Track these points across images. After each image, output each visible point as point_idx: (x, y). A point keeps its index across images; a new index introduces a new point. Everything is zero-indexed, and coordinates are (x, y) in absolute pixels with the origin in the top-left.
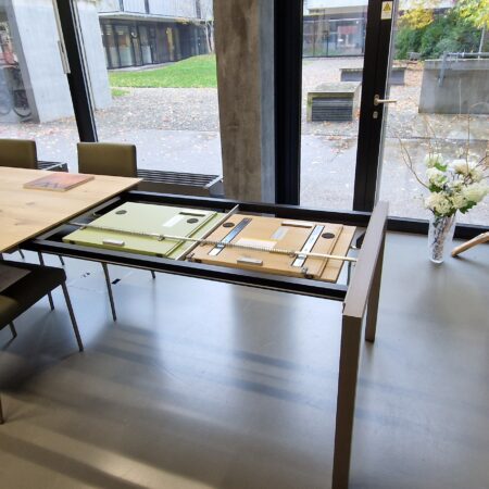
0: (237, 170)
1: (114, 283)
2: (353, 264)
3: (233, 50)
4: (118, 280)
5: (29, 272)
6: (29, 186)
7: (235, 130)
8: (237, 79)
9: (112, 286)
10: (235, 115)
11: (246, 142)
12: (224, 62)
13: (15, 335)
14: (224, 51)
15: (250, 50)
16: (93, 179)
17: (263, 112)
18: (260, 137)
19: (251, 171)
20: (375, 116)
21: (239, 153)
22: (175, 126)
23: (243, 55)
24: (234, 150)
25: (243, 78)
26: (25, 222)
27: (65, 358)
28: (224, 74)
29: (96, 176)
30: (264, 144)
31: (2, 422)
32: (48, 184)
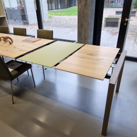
0: (81, 39)
1: (45, 69)
2: (114, 68)
4: (46, 69)
5: (22, 64)
6: (24, 41)
7: (82, 27)
8: (83, 12)
9: (44, 70)
10: (82, 23)
11: (85, 31)
12: (80, 7)
13: (18, 81)
14: (80, 3)
15: (88, 3)
16: (41, 40)
17: (90, 22)
18: (89, 30)
19: (86, 40)
20: (125, 24)
21: (83, 34)
22: (65, 27)
23: (86, 4)
24: (81, 33)
25: (85, 12)
26: (21, 50)
27: (30, 88)
28: (80, 10)
29: (42, 39)
30: (90, 32)
31: (13, 104)
32: (28, 40)
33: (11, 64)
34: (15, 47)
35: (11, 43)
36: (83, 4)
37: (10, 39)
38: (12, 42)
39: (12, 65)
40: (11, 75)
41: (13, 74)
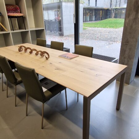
0: (125, 58)
3: (132, 17)
7: (127, 44)
8: (131, 27)
10: (128, 39)
11: (130, 49)
12: (127, 21)
14: (128, 17)
18: (136, 48)
19: (130, 59)
21: (127, 52)
22: (100, 39)
23: (135, 19)
24: (125, 51)
25: (134, 27)
28: (127, 25)
30: (137, 50)
31: (42, 128)
32: (65, 56)
33: (45, 82)
34: (51, 63)
35: (47, 59)
36: (131, 18)
37: (47, 54)
38: (49, 57)
39: (46, 84)
40: (45, 96)
41: (46, 95)
